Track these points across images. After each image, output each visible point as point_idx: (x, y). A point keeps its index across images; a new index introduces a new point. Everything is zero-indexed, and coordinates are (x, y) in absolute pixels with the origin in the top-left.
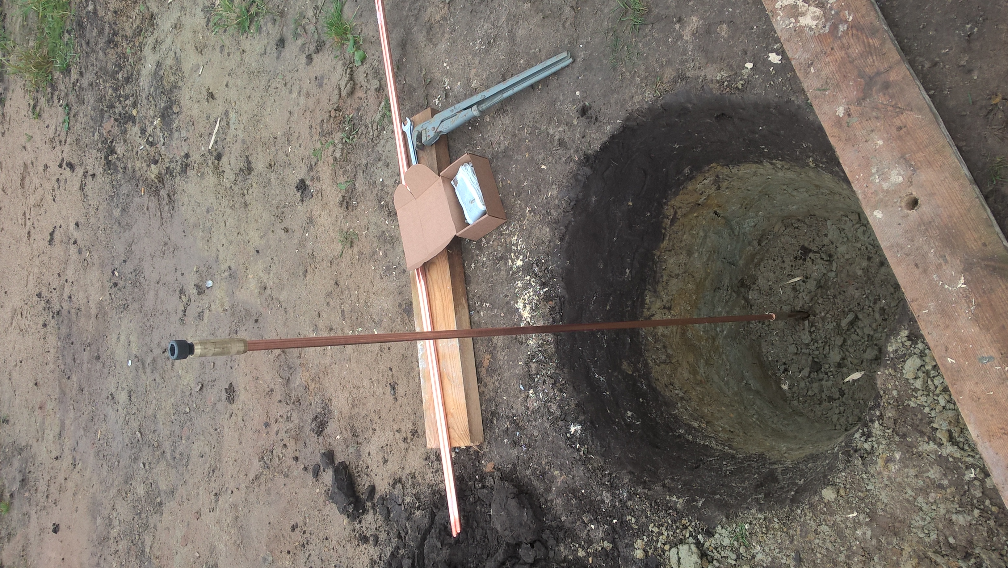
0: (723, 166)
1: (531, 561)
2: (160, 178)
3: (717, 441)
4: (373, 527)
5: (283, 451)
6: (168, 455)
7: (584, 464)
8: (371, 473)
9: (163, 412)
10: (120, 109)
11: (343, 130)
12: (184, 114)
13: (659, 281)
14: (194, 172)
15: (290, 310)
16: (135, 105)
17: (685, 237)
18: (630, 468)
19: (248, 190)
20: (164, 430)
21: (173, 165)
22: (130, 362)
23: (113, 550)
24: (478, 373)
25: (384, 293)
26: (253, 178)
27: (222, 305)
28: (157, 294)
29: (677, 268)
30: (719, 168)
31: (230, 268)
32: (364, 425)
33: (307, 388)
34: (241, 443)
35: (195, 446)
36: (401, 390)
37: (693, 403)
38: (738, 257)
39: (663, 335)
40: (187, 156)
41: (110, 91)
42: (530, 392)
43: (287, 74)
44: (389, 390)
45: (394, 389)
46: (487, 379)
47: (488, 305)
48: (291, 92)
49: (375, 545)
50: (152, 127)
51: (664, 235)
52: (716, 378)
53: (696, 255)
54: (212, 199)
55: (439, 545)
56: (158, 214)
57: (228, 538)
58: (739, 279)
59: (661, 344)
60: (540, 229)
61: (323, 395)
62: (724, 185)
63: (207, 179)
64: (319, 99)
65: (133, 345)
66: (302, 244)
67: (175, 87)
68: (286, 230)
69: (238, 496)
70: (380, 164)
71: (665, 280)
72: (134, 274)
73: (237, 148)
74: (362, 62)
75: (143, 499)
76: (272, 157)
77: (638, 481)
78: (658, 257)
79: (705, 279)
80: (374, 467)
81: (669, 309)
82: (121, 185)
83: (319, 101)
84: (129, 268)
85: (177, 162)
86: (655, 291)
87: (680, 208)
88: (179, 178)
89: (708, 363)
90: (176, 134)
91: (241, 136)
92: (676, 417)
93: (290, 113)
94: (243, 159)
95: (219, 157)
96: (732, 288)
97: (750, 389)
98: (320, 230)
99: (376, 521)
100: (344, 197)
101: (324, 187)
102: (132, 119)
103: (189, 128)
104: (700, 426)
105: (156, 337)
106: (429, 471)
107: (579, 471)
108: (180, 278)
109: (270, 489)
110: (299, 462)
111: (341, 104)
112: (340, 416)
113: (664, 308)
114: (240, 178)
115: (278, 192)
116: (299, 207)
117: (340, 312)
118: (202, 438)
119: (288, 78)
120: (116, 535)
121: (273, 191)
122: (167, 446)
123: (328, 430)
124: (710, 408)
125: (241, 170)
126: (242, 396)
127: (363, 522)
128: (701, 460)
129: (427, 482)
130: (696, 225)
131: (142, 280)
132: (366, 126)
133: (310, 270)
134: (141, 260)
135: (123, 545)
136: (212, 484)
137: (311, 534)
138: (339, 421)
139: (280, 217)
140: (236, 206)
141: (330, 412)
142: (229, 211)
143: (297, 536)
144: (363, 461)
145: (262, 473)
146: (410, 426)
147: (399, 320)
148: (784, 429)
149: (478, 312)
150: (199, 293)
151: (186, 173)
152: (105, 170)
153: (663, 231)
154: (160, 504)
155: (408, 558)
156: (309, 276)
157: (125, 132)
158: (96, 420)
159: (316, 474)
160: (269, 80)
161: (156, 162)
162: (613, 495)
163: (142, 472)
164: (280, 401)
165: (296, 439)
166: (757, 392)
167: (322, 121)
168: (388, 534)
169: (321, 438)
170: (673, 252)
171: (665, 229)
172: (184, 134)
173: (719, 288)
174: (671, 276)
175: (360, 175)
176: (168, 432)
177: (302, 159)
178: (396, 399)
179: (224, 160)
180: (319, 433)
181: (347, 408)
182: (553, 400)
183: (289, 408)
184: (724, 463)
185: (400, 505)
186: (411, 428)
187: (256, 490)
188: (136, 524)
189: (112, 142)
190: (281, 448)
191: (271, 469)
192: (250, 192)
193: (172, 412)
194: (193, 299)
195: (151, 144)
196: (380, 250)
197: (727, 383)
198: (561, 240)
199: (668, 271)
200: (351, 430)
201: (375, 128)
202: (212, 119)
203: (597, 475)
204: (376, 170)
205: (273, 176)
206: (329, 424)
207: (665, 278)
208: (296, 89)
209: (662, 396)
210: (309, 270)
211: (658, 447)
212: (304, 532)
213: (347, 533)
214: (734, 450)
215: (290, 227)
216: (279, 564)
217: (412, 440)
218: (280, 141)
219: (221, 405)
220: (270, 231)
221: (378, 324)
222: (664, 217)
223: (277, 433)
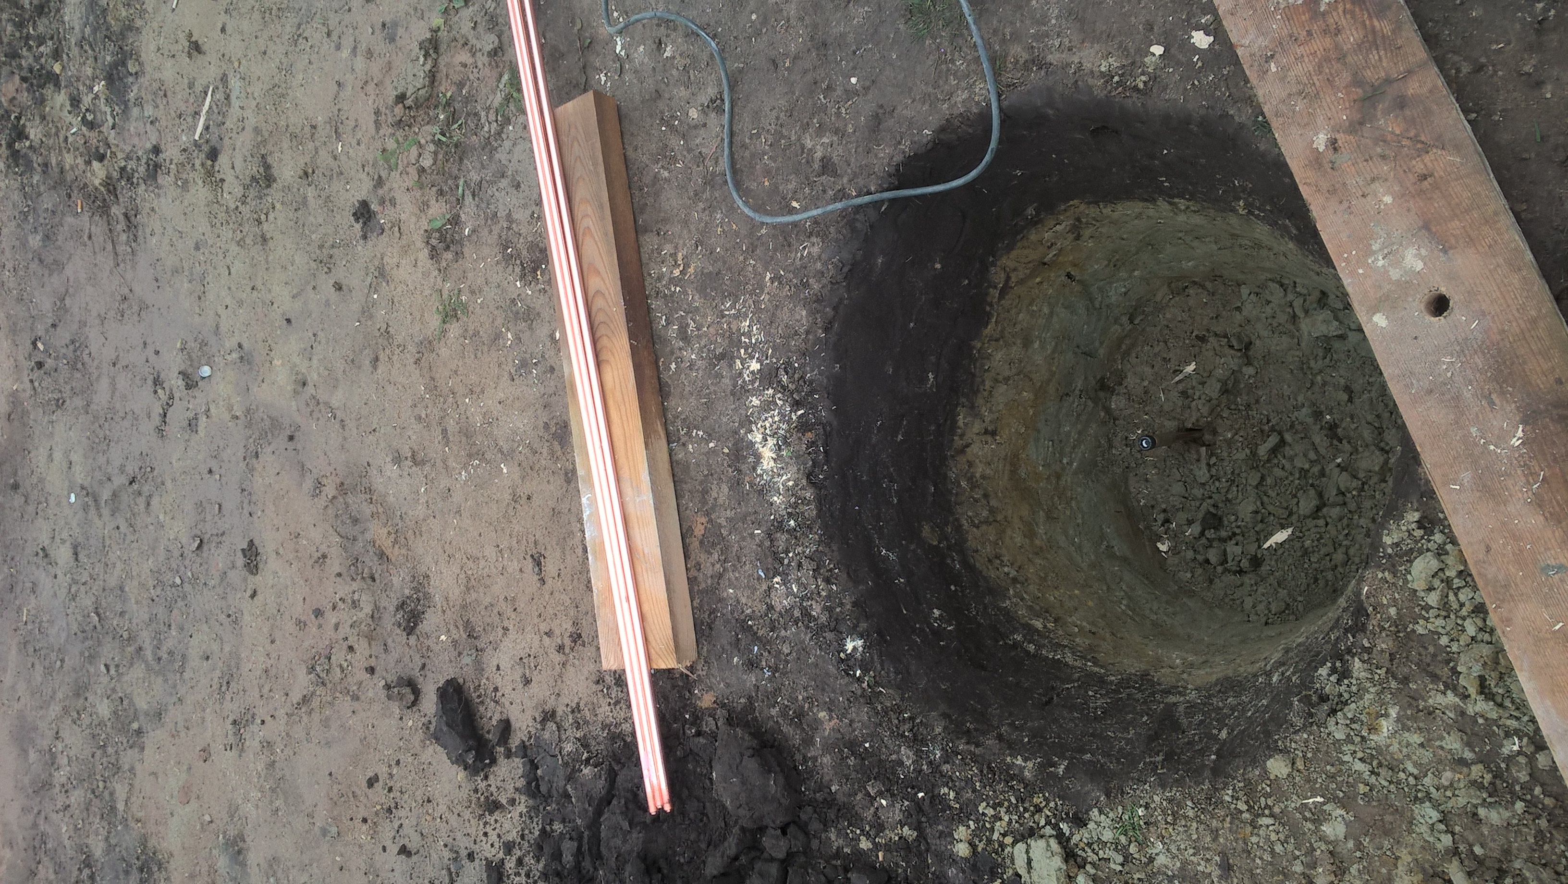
0: (1089, 203)
1: (781, 855)
2: (110, 185)
3: (1073, 653)
4: (509, 786)
5: (349, 657)
6: (148, 653)
7: (869, 703)
8: (503, 700)
9: (135, 583)
10: (31, 60)
11: (434, 120)
12: (148, 77)
13: (978, 391)
14: (170, 179)
15: (351, 424)
16: (57, 55)
17: (1021, 315)
18: (943, 707)
19: (267, 214)
20: (139, 613)
21: (131, 165)
22: (73, 496)
23: (59, 805)
24: (685, 547)
25: (517, 404)
26: (275, 194)
27: (230, 408)
28: (113, 384)
29: (1007, 367)
30: (1083, 207)
31: (240, 346)
32: (489, 620)
33: (384, 554)
34: (273, 641)
35: (194, 642)
36: (551, 567)
37: (1031, 587)
38: (1097, 344)
39: (983, 477)
40: (156, 150)
41: (9, 28)
42: (776, 580)
43: (331, 15)
44: (531, 566)
45: (539, 564)
46: (701, 557)
47: (701, 433)
48: (338, 48)
50: (91, 96)
51: (989, 315)
52: (1062, 541)
53: (1036, 345)
54: (203, 226)
55: (626, 825)
56: (110, 247)
57: (259, 795)
58: (1098, 377)
59: (981, 492)
60: (791, 311)
61: (414, 568)
62: (1087, 233)
63: (193, 191)
64: (390, 63)
65: (77, 469)
66: (367, 312)
67: (130, 28)
68: (338, 287)
69: (275, 729)
70: (504, 183)
71: (987, 387)
72: (71, 347)
73: (244, 141)
75: (109, 724)
76: (308, 160)
77: (957, 730)
78: (979, 351)
79: (1050, 380)
80: (507, 690)
81: (994, 433)
82: (40, 194)
83: (389, 66)
84: (63, 336)
85: (138, 159)
86: (972, 407)
87: (1015, 270)
88: (143, 187)
89: (1050, 518)
90: (135, 111)
91: (251, 122)
92: (1007, 612)
93: (339, 84)
94: (257, 160)
95: (213, 155)
96: (1087, 393)
97: (1113, 556)
98: (399, 289)
99: (513, 777)
101: (403, 217)
102: (54, 80)
103: (159, 101)
104: (1045, 627)
105: (116, 455)
106: (604, 702)
107: (861, 714)
108: (153, 358)
109: (328, 719)
110: (376, 675)
112: (445, 603)
113: (986, 432)
114: (252, 193)
115: (321, 220)
116: (360, 248)
117: (438, 430)
118: (205, 627)
119: (333, 22)
120: (63, 780)
121: (311, 218)
122: (146, 638)
123: (425, 626)
124: (1057, 594)
125: (253, 178)
126: (271, 564)
127: (491, 777)
128: (1053, 688)
129: (600, 718)
130: (1038, 297)
131: (86, 357)
132: (477, 116)
133: (383, 358)
134: (83, 324)
135: (77, 797)
136: (228, 705)
137: (401, 792)
138: (444, 612)
139: (326, 263)
140: (248, 241)
141: (427, 596)
142: (234, 248)
143: (378, 794)
144: (488, 679)
145: (313, 693)
146: (568, 626)
147: (545, 451)
148: (1169, 621)
149: (684, 445)
150: (188, 387)
151: (155, 178)
152: (9, 167)
153: (988, 308)
154: (139, 732)
155: (571, 839)
156: (381, 368)
157: (41, 102)
158: (18, 590)
160: (299, 25)
161: (101, 158)
162: (919, 753)
163: (105, 680)
164: (339, 575)
165: (370, 638)
166: (1125, 559)
169: (413, 640)
170: (1001, 342)
171: (991, 305)
172: (149, 111)
173: (1068, 394)
174: (997, 380)
175: (469, 200)
176: (146, 617)
177: (363, 166)
178: (543, 581)
179: (223, 160)
180: (410, 631)
181: (457, 592)
182: (814, 596)
183: (355, 586)
184: (1090, 693)
185: (555, 756)
186: (571, 629)
187: (305, 719)
188: (98, 763)
189: (18, 118)
190: (344, 652)
191: (329, 686)
192: (271, 217)
193: (151, 583)
194: (177, 395)
195: (91, 125)
196: (508, 330)
197: (1079, 548)
198: (826, 330)
199: (993, 374)
200: (466, 628)
201: (492, 119)
202: (198, 88)
203: (890, 720)
204: (497, 194)
205: (311, 192)
206: (426, 615)
207: (988, 384)
208: (347, 43)
209: (985, 578)
210: (381, 357)
211: (983, 668)
212: (390, 790)
213: (464, 794)
214: (1102, 667)
215: (344, 282)
216: (349, 838)
217: (572, 649)
218: (323, 132)
219: (235, 576)
220: (310, 287)
221: (507, 456)
222: (990, 286)
223: (337, 627)
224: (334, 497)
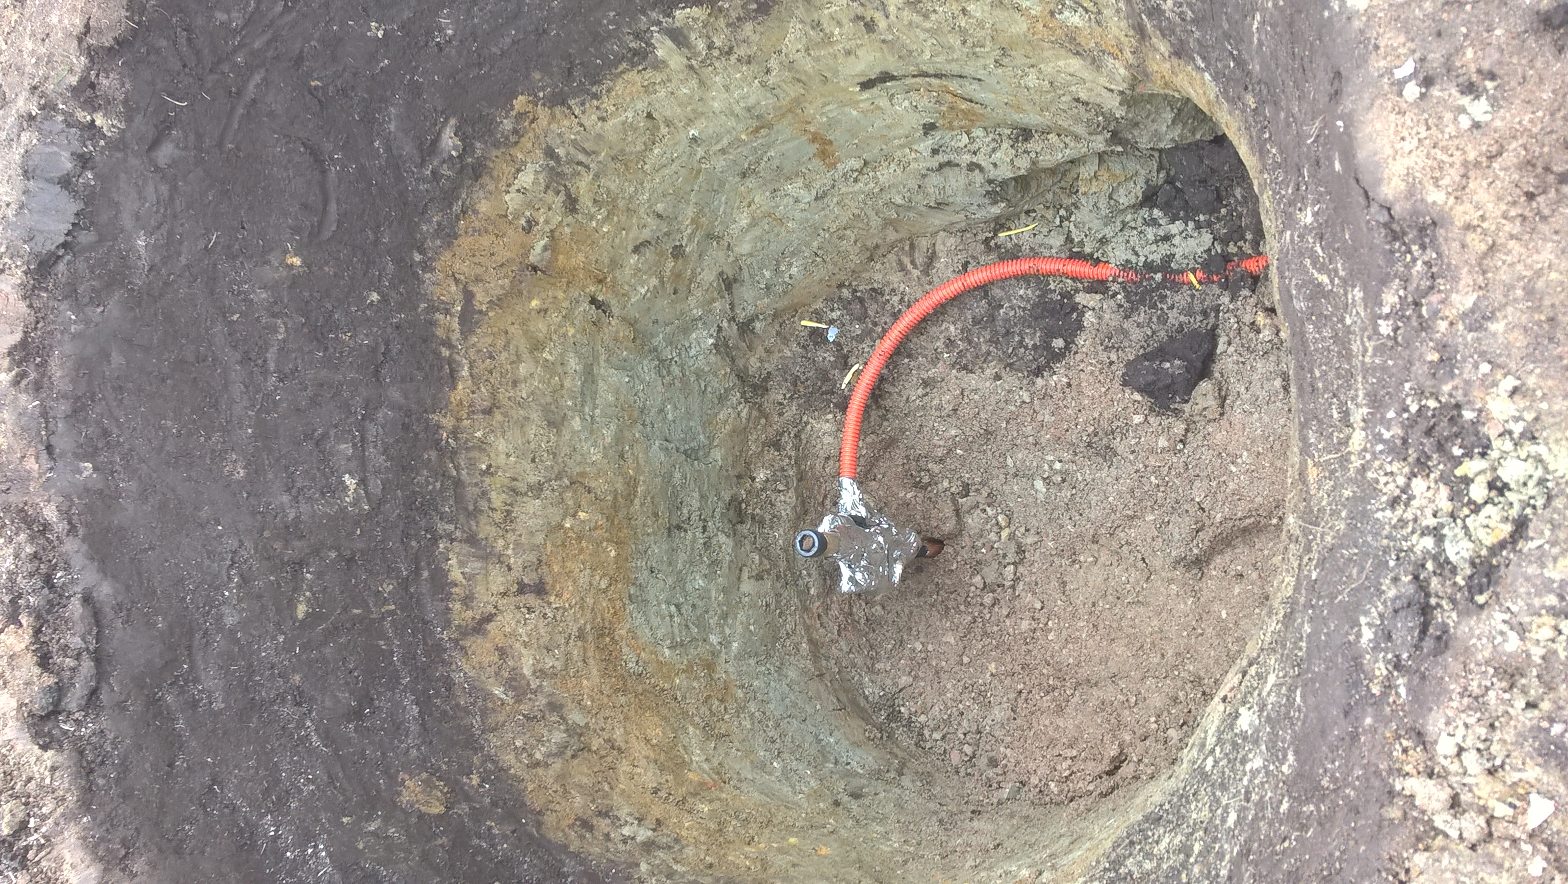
0: (550, 103)
13: (477, 511)
17: (522, 370)
29: (528, 466)
30: (543, 116)
37: (689, 851)
38: (703, 440)
39: (541, 673)
51: (452, 364)
52: (746, 769)
53: (576, 423)
58: (726, 497)
59: (542, 701)
62: (583, 189)
71: (497, 503)
78: (454, 435)
86: (472, 541)
113: (522, 589)
153: (445, 352)
170: (498, 416)
171: (450, 345)
173: (679, 528)
174: (515, 491)
207: (497, 499)
209: (576, 855)
222: (432, 309)
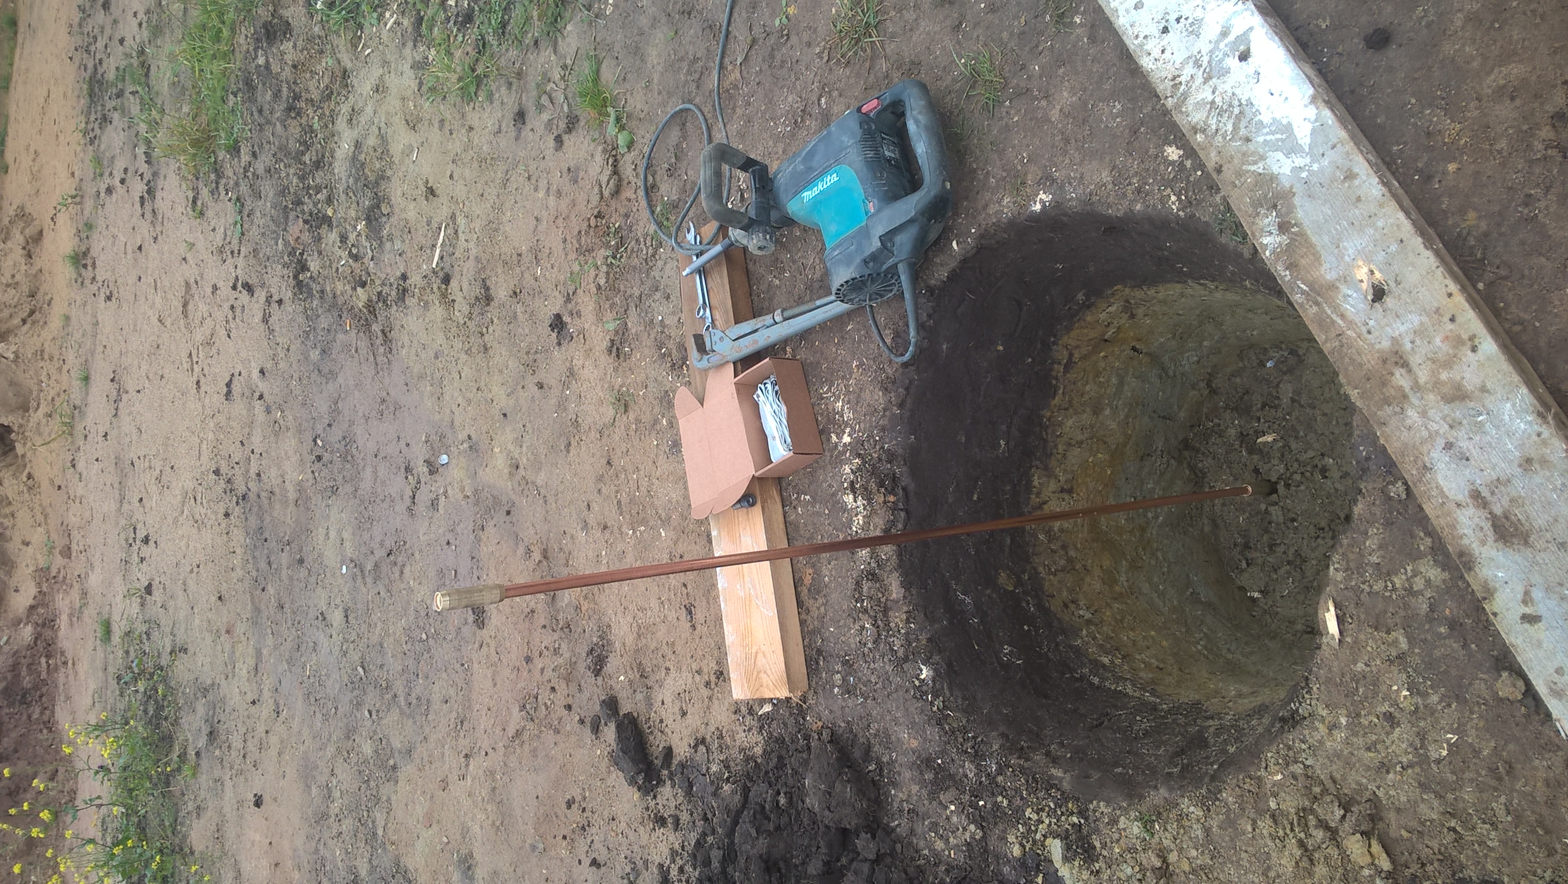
0: (1133, 287)
1: (872, 856)
2: (370, 307)
3: (1134, 685)
4: (672, 804)
5: (552, 697)
6: (401, 700)
7: (939, 723)
8: (666, 730)
9: (391, 639)
10: (311, 206)
11: (607, 245)
12: (396, 217)
13: (1051, 454)
14: (415, 301)
15: (551, 499)
16: (329, 201)
17: (1088, 388)
18: (1002, 729)
19: (487, 328)
20: (394, 665)
21: (386, 290)
22: (344, 567)
23: (334, 831)
24: (797, 595)
25: (671, 478)
26: (493, 311)
27: (462, 490)
28: (375, 472)
29: (1079, 432)
30: (1127, 290)
31: (469, 437)
32: (655, 662)
33: (578, 608)
34: (495, 685)
35: (436, 688)
36: (699, 616)
37: (1105, 628)
38: (1176, 408)
39: (1062, 530)
40: (404, 277)
41: (295, 180)
43: (531, 162)
44: (684, 615)
45: (690, 613)
46: (809, 603)
47: (808, 497)
48: (536, 189)
49: (676, 830)
50: (355, 233)
51: (1056, 388)
52: (1145, 588)
53: (1107, 412)
54: (440, 339)
55: (754, 834)
56: (372, 359)
57: (484, 817)
58: (1180, 438)
59: (1059, 544)
60: (871, 392)
61: (600, 619)
62: (1140, 312)
63: (432, 310)
64: (574, 200)
65: (347, 544)
66: (562, 406)
67: (383, 178)
68: (541, 386)
69: (496, 759)
70: (658, 295)
71: (1061, 450)
72: (343, 443)
73: (470, 265)
74: (629, 148)
75: (371, 761)
76: (516, 282)
77: (1012, 747)
78: (1049, 420)
79: (1125, 444)
80: (670, 722)
82: (318, 316)
83: (574, 204)
84: (336, 434)
85: (391, 285)
86: (1046, 468)
87: (1077, 347)
88: (395, 308)
89: (1134, 566)
90: (388, 245)
91: (473, 252)
92: (1077, 650)
93: (537, 219)
94: (479, 283)
95: (447, 280)
96: (1169, 453)
97: (1197, 601)
98: (584, 386)
99: (675, 796)
100: (612, 341)
101: (586, 326)
102: (327, 221)
103: (405, 237)
104: (1112, 662)
105: (377, 530)
106: (740, 729)
107: (933, 732)
108: (405, 450)
109: (535, 749)
110: (573, 712)
111: (604, 208)
112: (622, 649)
113: (1062, 490)
114: (476, 311)
115: (527, 331)
116: (555, 353)
117: (615, 502)
118: (444, 675)
119: (532, 168)
120: (337, 811)
121: (520, 330)
122: (399, 687)
123: (609, 668)
124: (1131, 634)
125: (477, 298)
126: (494, 619)
127: (659, 796)
128: (1107, 714)
129: (738, 744)
130: (1104, 369)
131: (354, 451)
132: (637, 240)
133: (574, 443)
134: (352, 423)
135: (347, 825)
136: (461, 741)
137: (592, 812)
138: (622, 656)
139: (531, 367)
140: (474, 350)
141: (610, 643)
142: (463, 357)
143: (575, 815)
144: (655, 712)
145: (524, 727)
146: (713, 666)
148: (1243, 660)
149: (795, 508)
150: (431, 473)
151: (404, 301)
152: (295, 294)
153: (1054, 382)
154: (394, 768)
155: (719, 848)
156: (573, 451)
157: (320, 239)
158: (303, 648)
159: (596, 729)
160: (507, 171)
161: (363, 285)
162: (978, 766)
163: (368, 723)
164: (544, 627)
165: (568, 679)
166: (1210, 604)
167: (580, 232)
168: (691, 815)
169: (600, 679)
170: (1071, 411)
171: (1057, 379)
172: (398, 245)
173: (1149, 455)
174: (1070, 445)
175: (632, 311)
176: (400, 668)
177: (556, 286)
178: (694, 627)
179: (454, 284)
180: (597, 673)
181: (631, 638)
183: (556, 636)
184: (1138, 718)
185: (704, 775)
186: (716, 668)
187: (518, 751)
188: (363, 796)
189: (302, 254)
190: (548, 693)
191: (536, 721)
192: (491, 330)
193: (404, 639)
194: (423, 480)
195: (356, 258)
196: (663, 417)
198: (901, 406)
199: (1065, 438)
200: (639, 669)
201: (649, 244)
202: (435, 225)
203: (956, 739)
204: (653, 304)
205: (519, 309)
206: (609, 659)
207: (1061, 448)
208: (543, 184)
209: (1059, 620)
210: (572, 443)
211: (1046, 697)
212: (584, 810)
213: (638, 812)
214: (1158, 697)
215: (545, 382)
216: (553, 853)
217: (716, 684)
218: (527, 258)
219: (466, 631)
220: (520, 387)
221: (666, 522)
222: (1053, 363)
223: (542, 670)
224: (540, 562)
